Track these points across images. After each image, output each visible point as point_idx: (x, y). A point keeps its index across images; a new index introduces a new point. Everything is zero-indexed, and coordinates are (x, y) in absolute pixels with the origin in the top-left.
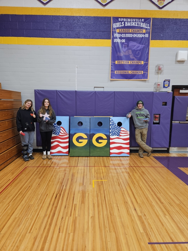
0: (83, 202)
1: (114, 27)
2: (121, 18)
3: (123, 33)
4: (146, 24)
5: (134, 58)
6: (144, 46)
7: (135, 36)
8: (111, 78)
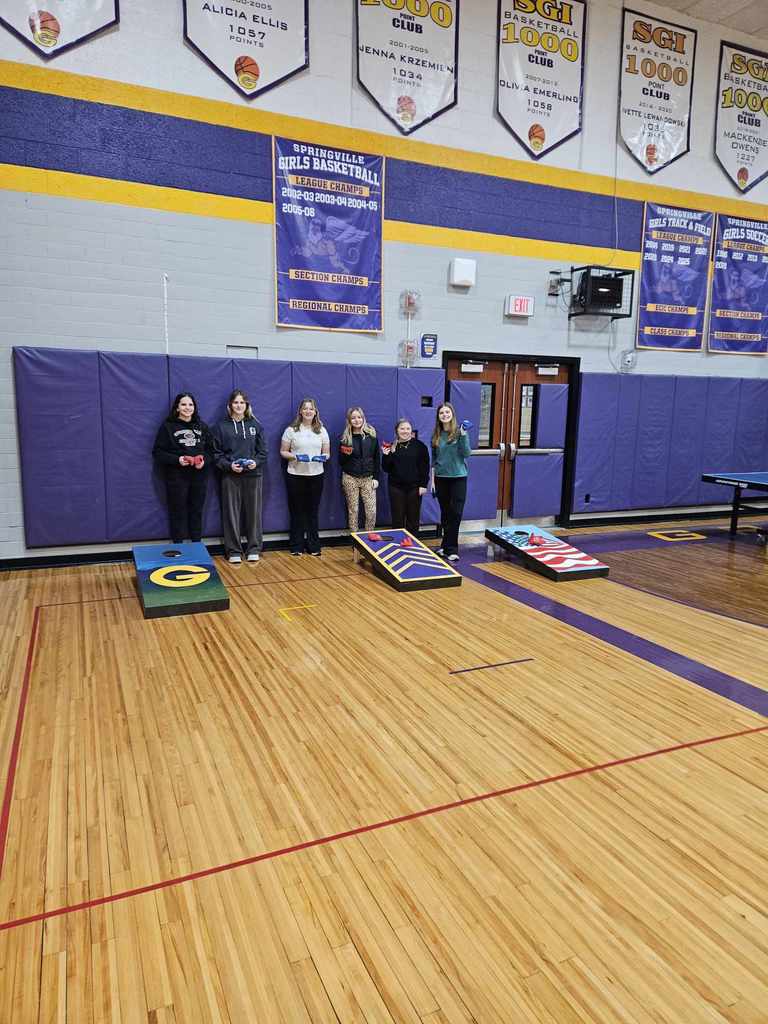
1: (280, 168)
2: (300, 143)
3: (309, 190)
4: (370, 172)
5: (342, 265)
6: (367, 233)
7: (341, 201)
8: (280, 319)
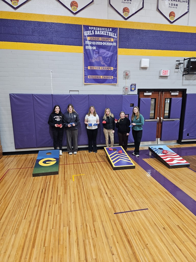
0: (65, 193)
1: (85, 35)
2: (91, 26)
3: (94, 41)
4: (114, 33)
5: (104, 64)
6: (113, 53)
7: (104, 44)
8: (85, 82)
